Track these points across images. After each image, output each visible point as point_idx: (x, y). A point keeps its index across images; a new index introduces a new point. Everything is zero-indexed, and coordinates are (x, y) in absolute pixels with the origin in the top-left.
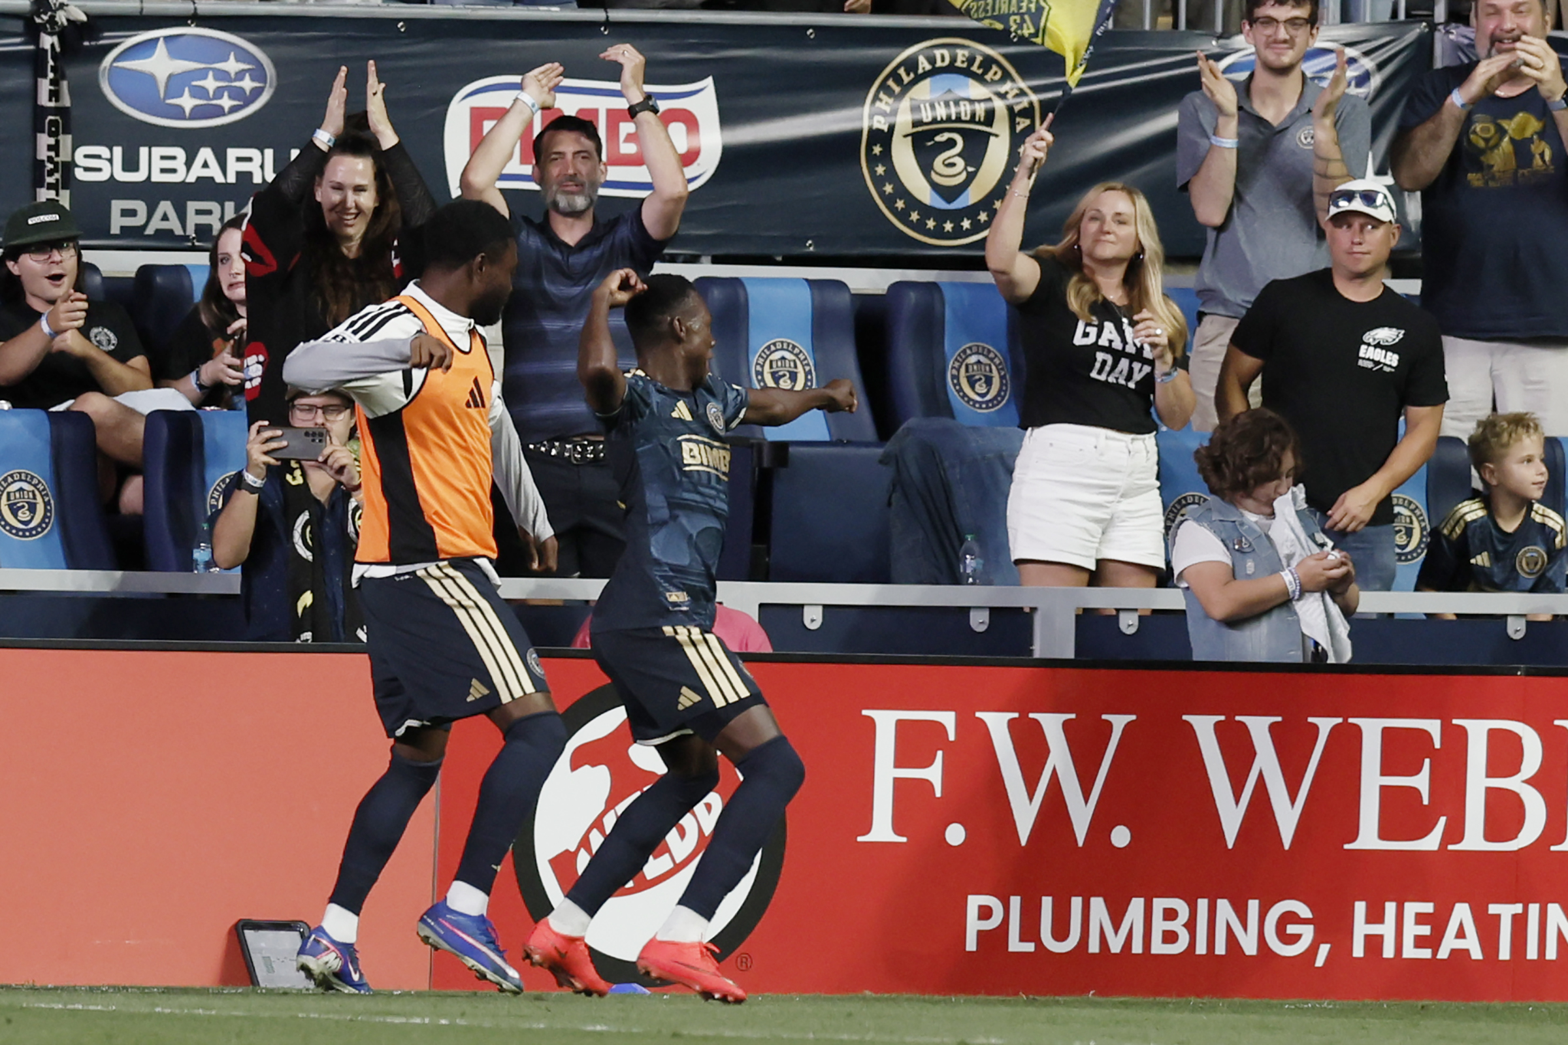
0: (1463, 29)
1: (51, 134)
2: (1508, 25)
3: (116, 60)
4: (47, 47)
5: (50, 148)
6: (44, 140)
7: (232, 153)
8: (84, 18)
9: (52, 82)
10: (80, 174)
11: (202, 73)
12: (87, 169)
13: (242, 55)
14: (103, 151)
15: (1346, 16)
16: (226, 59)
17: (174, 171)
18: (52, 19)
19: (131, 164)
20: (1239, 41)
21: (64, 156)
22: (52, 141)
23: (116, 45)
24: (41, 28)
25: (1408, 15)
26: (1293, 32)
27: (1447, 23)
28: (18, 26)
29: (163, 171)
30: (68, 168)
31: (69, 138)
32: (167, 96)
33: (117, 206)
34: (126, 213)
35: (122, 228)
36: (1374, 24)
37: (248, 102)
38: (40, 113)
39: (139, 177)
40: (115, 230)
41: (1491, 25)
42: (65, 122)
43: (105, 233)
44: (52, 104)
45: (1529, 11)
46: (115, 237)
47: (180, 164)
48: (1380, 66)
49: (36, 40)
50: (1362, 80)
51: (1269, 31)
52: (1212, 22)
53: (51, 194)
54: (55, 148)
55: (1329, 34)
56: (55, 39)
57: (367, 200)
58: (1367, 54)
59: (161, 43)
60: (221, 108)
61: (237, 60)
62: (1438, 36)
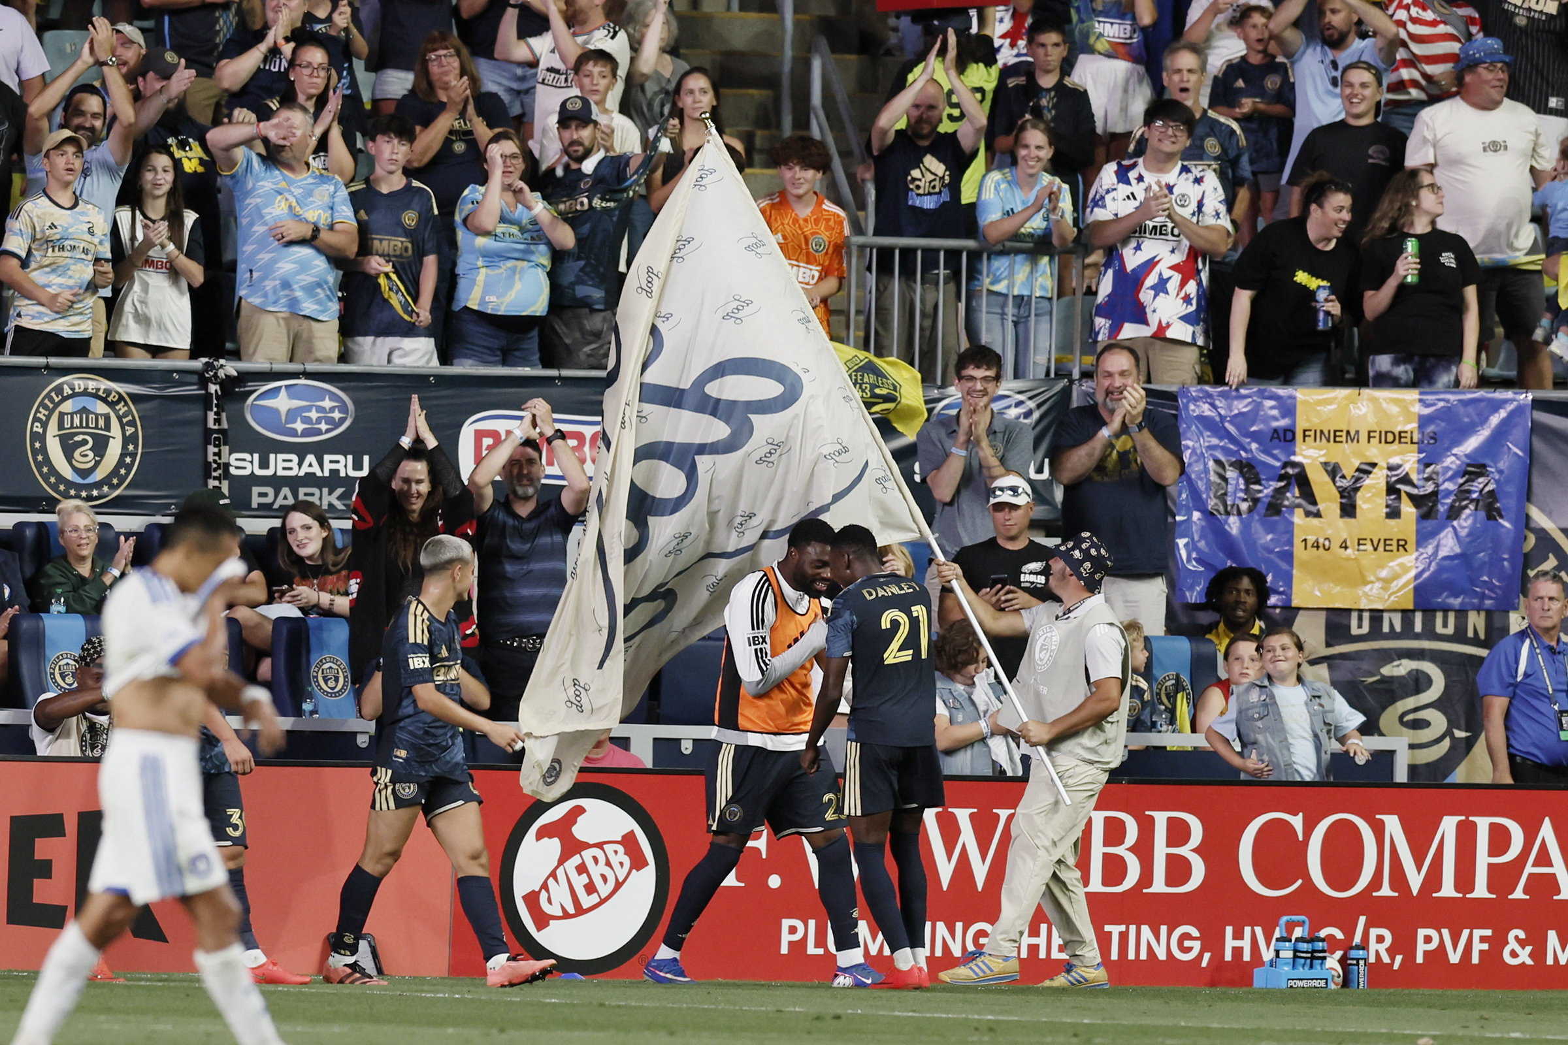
0: (1090, 383)
1: (215, 446)
2: (1117, 384)
3: (255, 400)
4: (213, 391)
5: (215, 454)
6: (212, 449)
7: (327, 458)
8: (235, 374)
9: (216, 414)
10: (233, 471)
11: (308, 408)
12: (237, 468)
13: (334, 397)
14: (247, 456)
15: (1017, 376)
16: (324, 400)
17: (291, 469)
18: (216, 375)
19: (264, 464)
20: (952, 390)
21: (224, 460)
22: (216, 450)
23: (255, 391)
24: (209, 380)
25: (1056, 374)
26: (986, 385)
27: (1080, 380)
28: (195, 378)
29: (284, 469)
30: (227, 466)
31: (227, 448)
32: (287, 422)
33: (256, 490)
34: (261, 495)
35: (259, 504)
36: (1034, 380)
37: (337, 426)
38: (208, 432)
39: (269, 472)
40: (254, 505)
41: (1107, 383)
42: (224, 438)
43: (248, 507)
44: (216, 427)
45: (1130, 375)
46: (254, 510)
47: (294, 464)
48: (1039, 406)
49: (206, 388)
50: (1028, 414)
51: (970, 384)
52: (935, 380)
53: (216, 483)
54: (218, 454)
55: (1007, 386)
56: (218, 387)
57: (424, 488)
58: (1030, 398)
59: (283, 389)
60: (320, 430)
61: (331, 400)
62: (1075, 387)
